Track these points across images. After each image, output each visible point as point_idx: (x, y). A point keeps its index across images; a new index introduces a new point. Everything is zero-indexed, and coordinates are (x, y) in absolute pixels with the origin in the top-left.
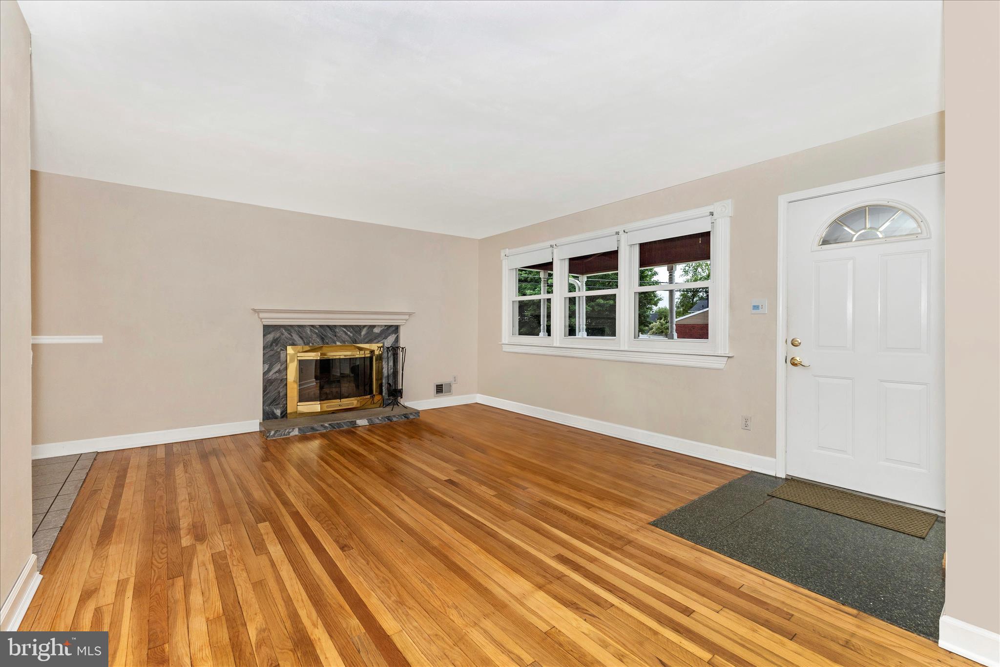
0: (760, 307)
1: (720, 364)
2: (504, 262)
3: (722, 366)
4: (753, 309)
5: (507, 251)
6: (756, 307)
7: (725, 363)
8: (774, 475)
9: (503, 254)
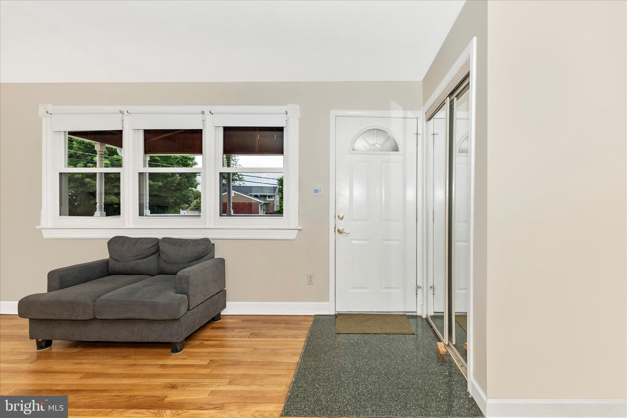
0: (319, 191)
1: (293, 235)
2: (44, 121)
3: (294, 237)
4: (315, 192)
5: (50, 108)
6: (316, 191)
7: (296, 234)
8: (329, 314)
9: (42, 110)
